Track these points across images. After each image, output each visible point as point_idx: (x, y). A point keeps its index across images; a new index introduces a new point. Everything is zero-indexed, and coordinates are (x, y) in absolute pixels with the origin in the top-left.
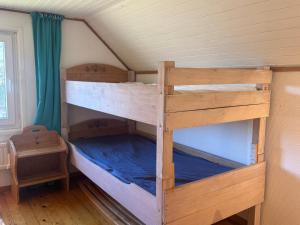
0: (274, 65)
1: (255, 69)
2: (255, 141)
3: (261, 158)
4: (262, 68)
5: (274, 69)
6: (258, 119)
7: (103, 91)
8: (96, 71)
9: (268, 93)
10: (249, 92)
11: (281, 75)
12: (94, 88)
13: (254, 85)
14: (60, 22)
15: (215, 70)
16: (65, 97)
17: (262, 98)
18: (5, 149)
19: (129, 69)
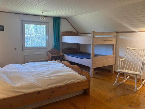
0: (117, 31)
1: (113, 32)
2: (113, 49)
3: (114, 53)
4: (114, 32)
5: (117, 32)
6: (114, 44)
7: (76, 38)
8: (69, 33)
9: (116, 38)
10: (111, 38)
11: (119, 34)
12: (73, 37)
13: (113, 36)
14: (60, 20)
15: (103, 33)
16: (62, 41)
17: (114, 39)
18: (46, 55)
19: (78, 33)
